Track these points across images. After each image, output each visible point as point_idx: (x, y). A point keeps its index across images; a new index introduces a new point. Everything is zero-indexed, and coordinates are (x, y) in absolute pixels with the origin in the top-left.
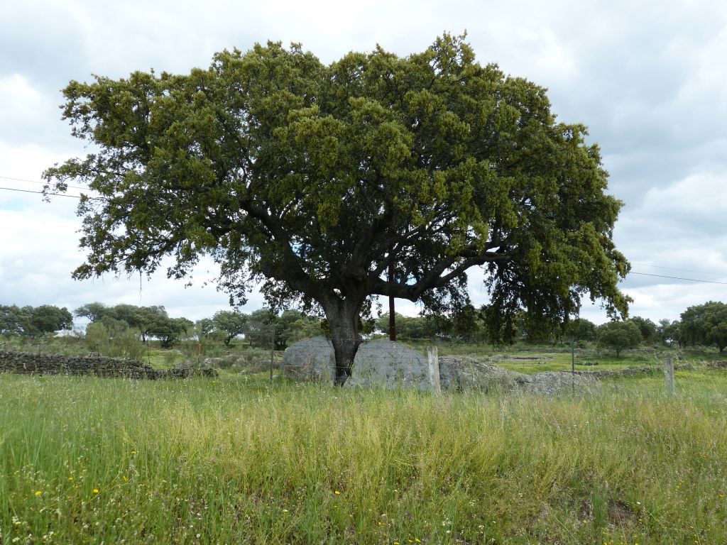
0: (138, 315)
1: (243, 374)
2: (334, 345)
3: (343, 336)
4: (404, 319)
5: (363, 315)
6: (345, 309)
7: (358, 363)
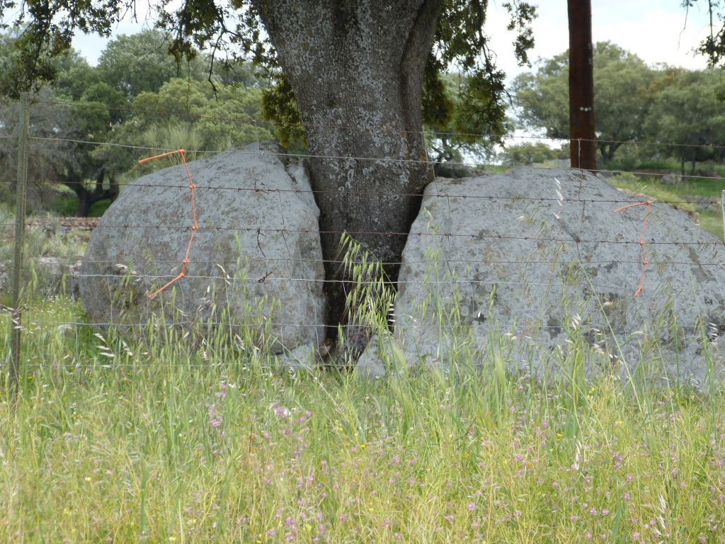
2: (314, 186)
3: (355, 144)
4: (649, 75)
5: (449, 56)
6: (362, 27)
7: (421, 268)
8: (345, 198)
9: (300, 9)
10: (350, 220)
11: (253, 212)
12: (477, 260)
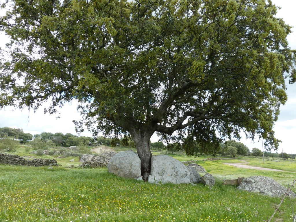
0: (12, 131)
1: (59, 158)
3: (144, 151)
6: (144, 137)
8: (143, 158)
9: (137, 135)
10: (144, 160)
11: (134, 159)
12: (163, 167)
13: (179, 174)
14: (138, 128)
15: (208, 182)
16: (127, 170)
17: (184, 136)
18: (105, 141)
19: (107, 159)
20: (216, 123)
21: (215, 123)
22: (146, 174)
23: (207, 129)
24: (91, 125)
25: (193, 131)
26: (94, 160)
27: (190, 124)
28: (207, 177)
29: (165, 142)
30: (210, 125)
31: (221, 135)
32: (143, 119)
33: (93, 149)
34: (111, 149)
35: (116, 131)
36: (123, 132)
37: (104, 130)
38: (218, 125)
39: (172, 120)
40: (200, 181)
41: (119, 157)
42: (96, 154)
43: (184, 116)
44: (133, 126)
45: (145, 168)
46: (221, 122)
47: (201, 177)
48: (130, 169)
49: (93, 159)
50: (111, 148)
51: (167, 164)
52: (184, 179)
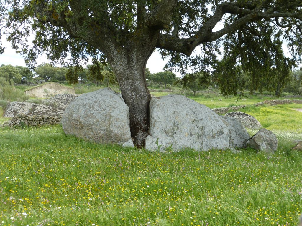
3: (135, 89)
6: (134, 60)
7: (159, 120)
8: (133, 102)
9: (118, 56)
10: (134, 107)
11: (115, 106)
12: (174, 119)
13: (206, 132)
14: (120, 42)
15: (265, 145)
16: (102, 129)
17: (215, 57)
18: (54, 74)
19: (60, 109)
20: (285, 27)
21: (283, 27)
22: (141, 134)
23: (265, 40)
24: (19, 40)
25: (235, 45)
26: (35, 111)
27: (228, 30)
28: (262, 137)
29: (177, 70)
30: (270, 32)
31: (293, 51)
32: (129, 22)
33: (31, 90)
34: (68, 89)
35: (76, 51)
36: (89, 52)
37: (49, 48)
38: (289, 30)
39: (192, 24)
40: (248, 145)
41: (85, 102)
42: (38, 101)
43: (216, 13)
44: (110, 39)
45: (138, 123)
46: (295, 24)
47: (251, 137)
48: (107, 126)
49: (32, 111)
50: (67, 86)
51: (182, 113)
52: (218, 141)
